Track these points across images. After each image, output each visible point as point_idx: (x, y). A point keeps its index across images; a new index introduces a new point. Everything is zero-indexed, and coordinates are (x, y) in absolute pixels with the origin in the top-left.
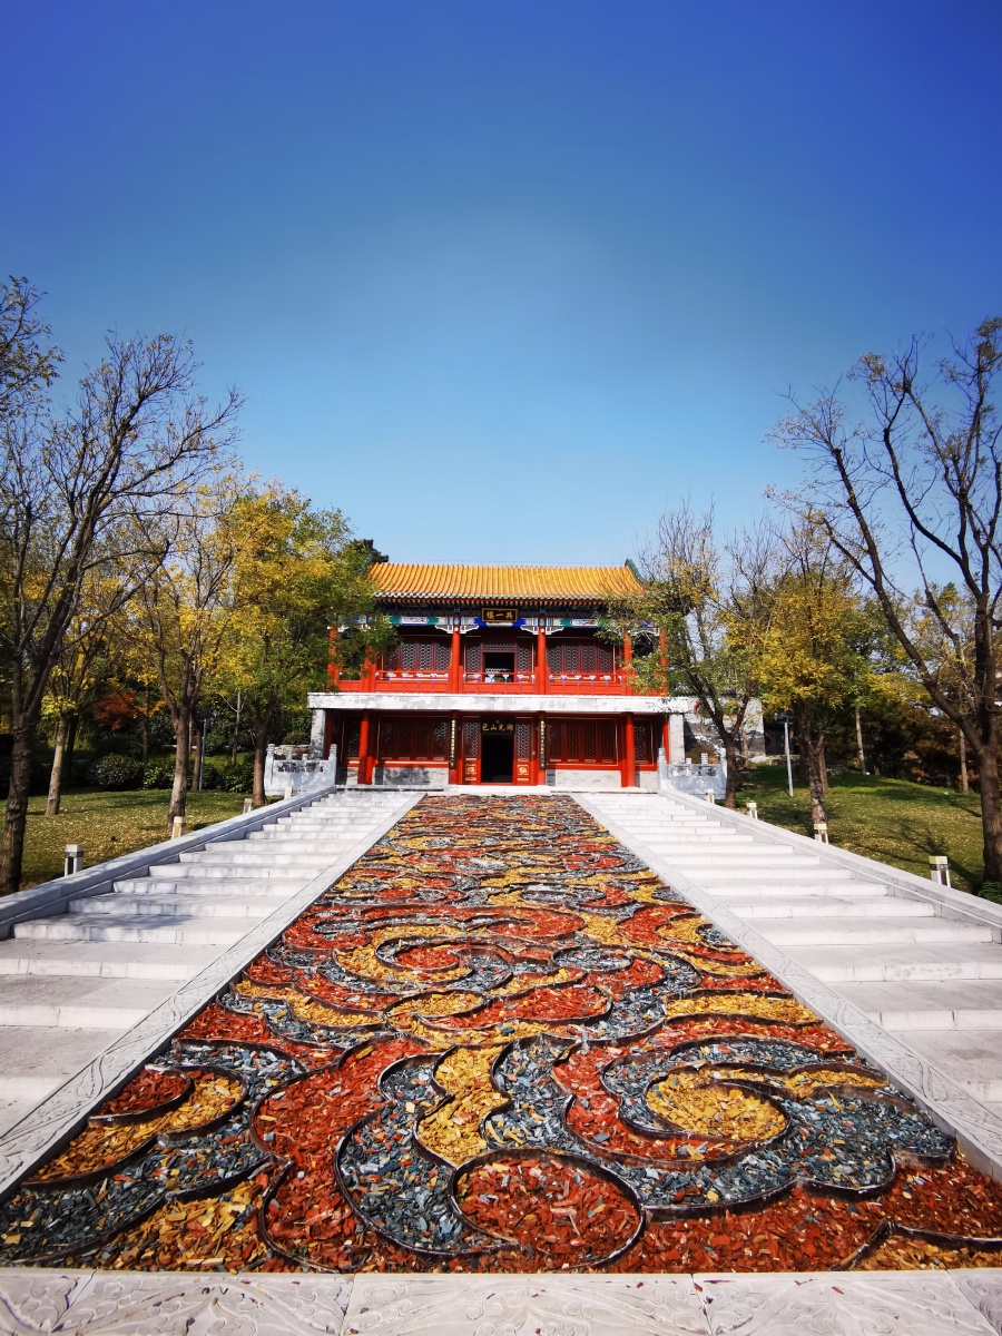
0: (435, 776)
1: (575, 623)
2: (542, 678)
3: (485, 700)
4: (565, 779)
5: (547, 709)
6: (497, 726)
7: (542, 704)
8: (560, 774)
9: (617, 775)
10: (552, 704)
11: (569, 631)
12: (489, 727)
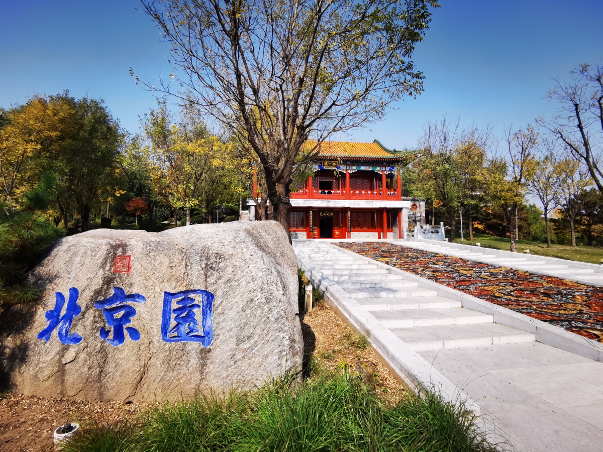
0: (300, 235)
1: (362, 168)
2: (348, 193)
3: (326, 202)
4: (355, 236)
5: (352, 206)
6: (326, 213)
7: (350, 204)
8: (353, 234)
9: (376, 234)
10: (354, 204)
11: (359, 171)
12: (323, 214)
